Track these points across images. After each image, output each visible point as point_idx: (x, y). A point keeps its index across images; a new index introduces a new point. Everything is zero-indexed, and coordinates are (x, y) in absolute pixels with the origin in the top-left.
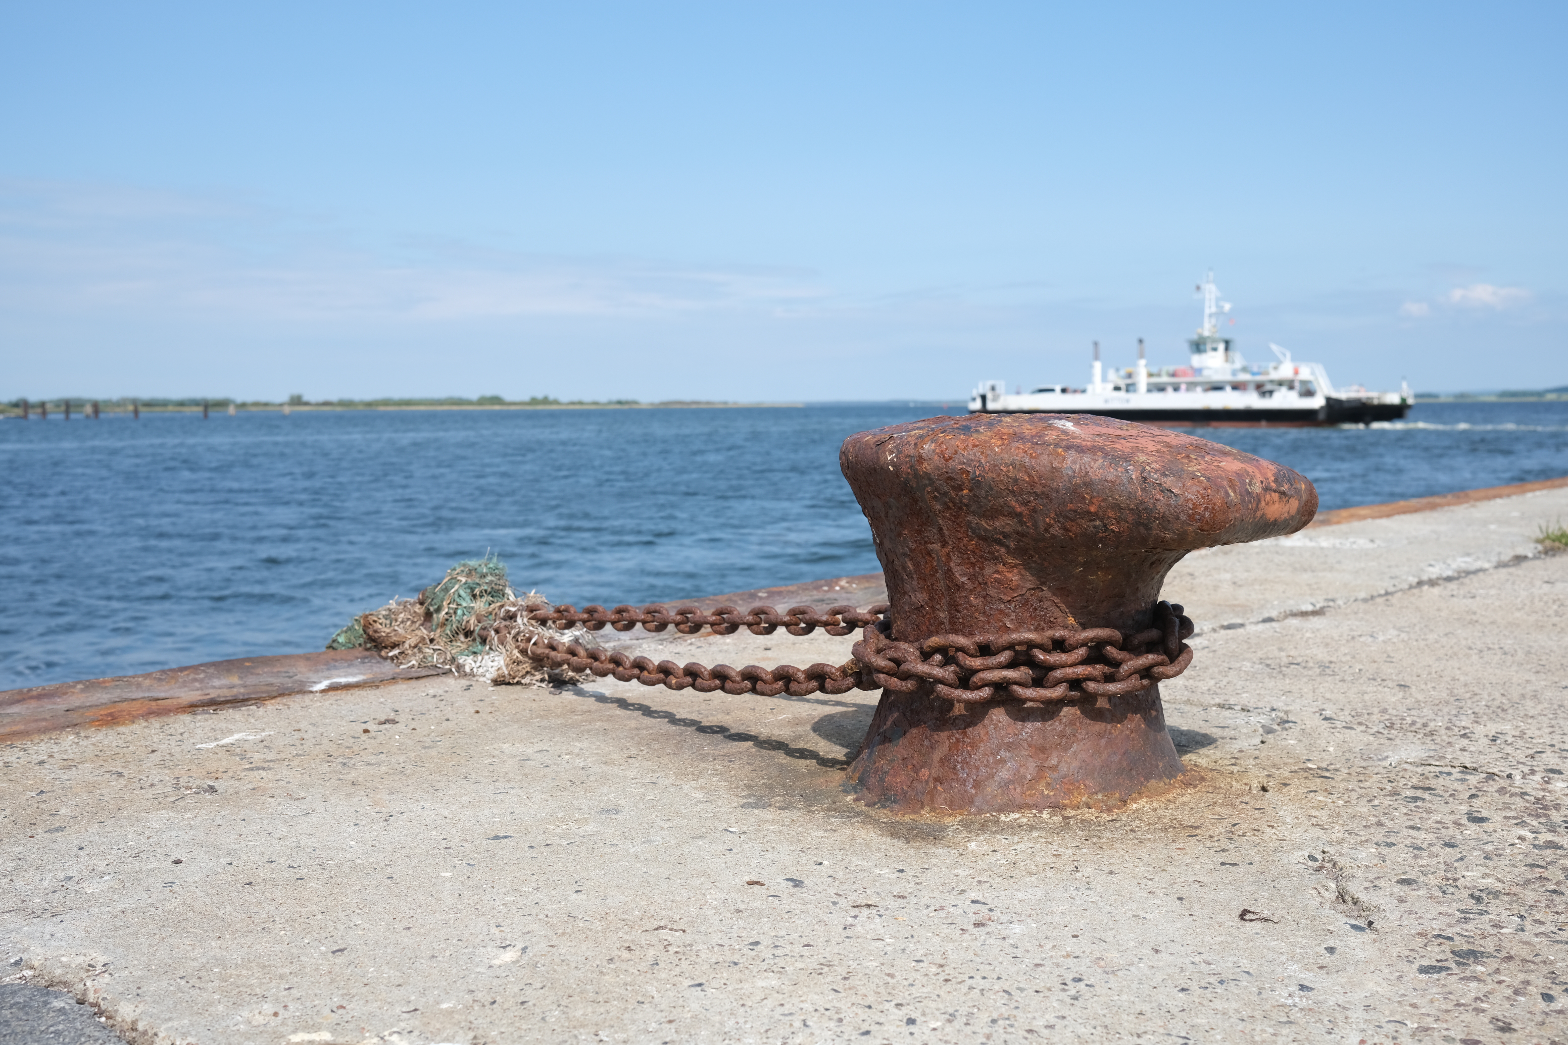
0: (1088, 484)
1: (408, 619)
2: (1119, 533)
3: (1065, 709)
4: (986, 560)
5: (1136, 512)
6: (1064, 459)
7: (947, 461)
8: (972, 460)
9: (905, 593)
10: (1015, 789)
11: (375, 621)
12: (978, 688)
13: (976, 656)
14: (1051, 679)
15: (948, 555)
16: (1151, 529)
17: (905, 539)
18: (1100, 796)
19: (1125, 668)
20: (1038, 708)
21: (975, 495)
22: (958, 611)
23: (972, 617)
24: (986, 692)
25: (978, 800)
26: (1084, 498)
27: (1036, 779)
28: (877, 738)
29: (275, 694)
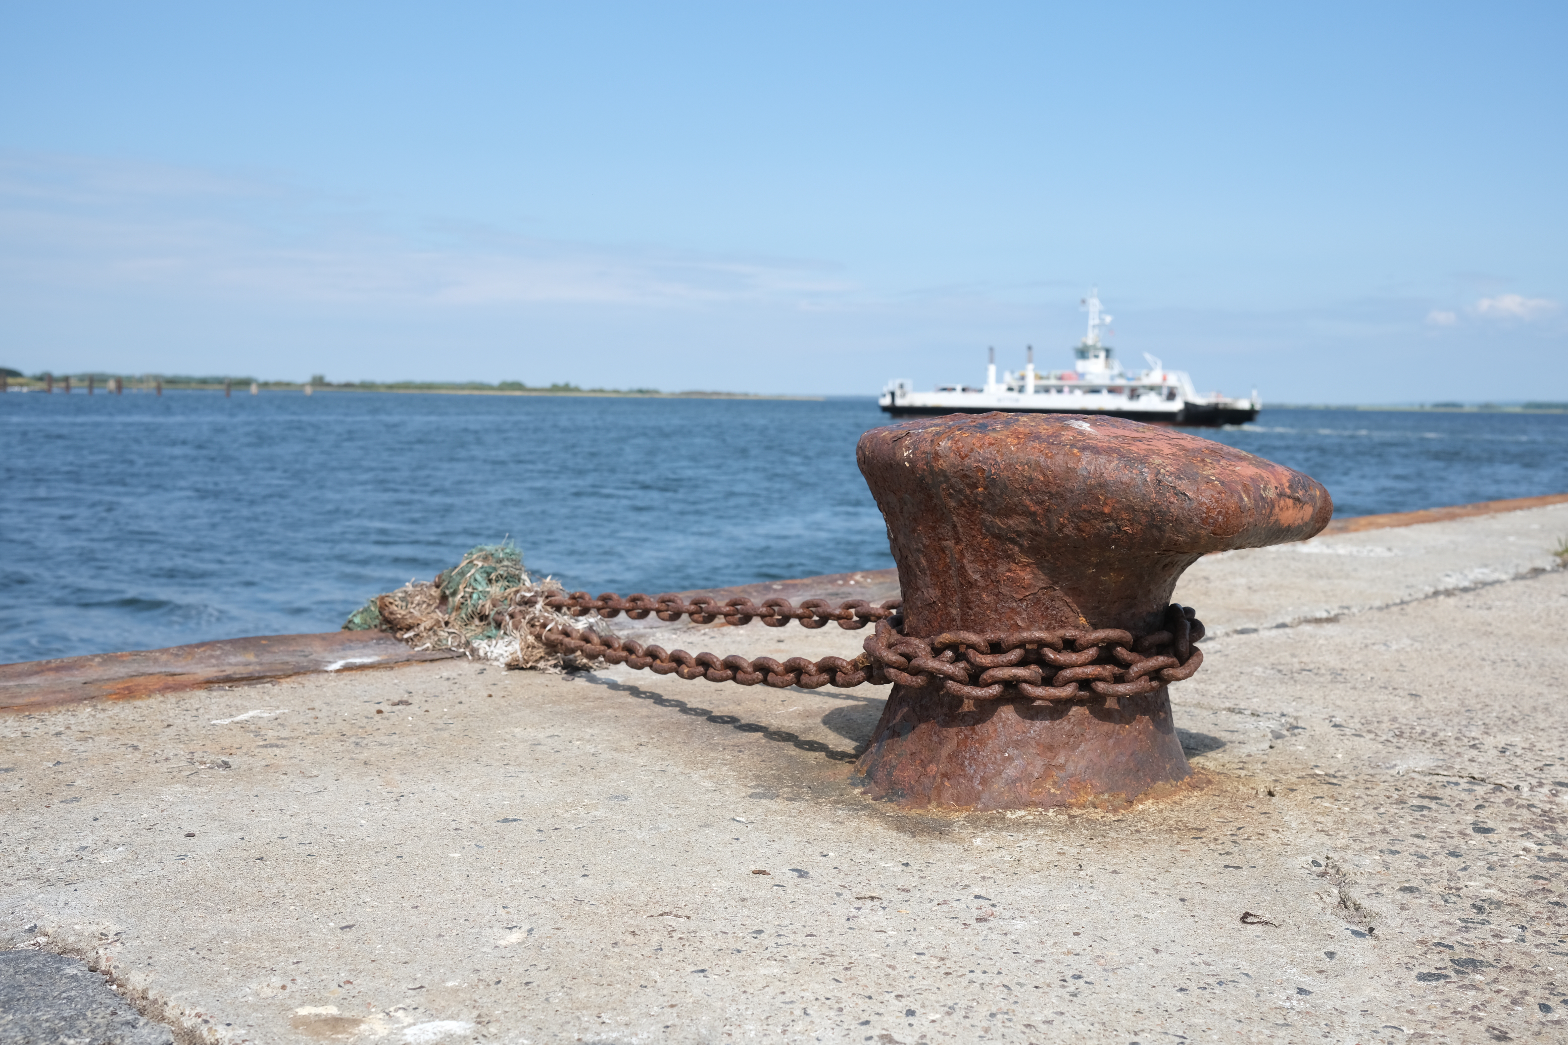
0: (1102, 485)
1: (424, 602)
2: (1132, 534)
3: (1074, 709)
4: (999, 558)
5: (1150, 514)
6: (1079, 460)
7: (963, 458)
8: (988, 458)
9: (918, 589)
10: (1022, 786)
11: (391, 603)
12: (988, 685)
13: (987, 654)
14: (1060, 678)
15: (961, 552)
16: (1164, 531)
17: (919, 535)
18: (1106, 796)
19: (1134, 670)
20: (1047, 707)
21: (989, 493)
22: (970, 608)
23: (983, 614)
24: (995, 690)
25: (985, 797)
26: (1098, 499)
27: (1043, 777)
28: (886, 732)
29: (290, 672)
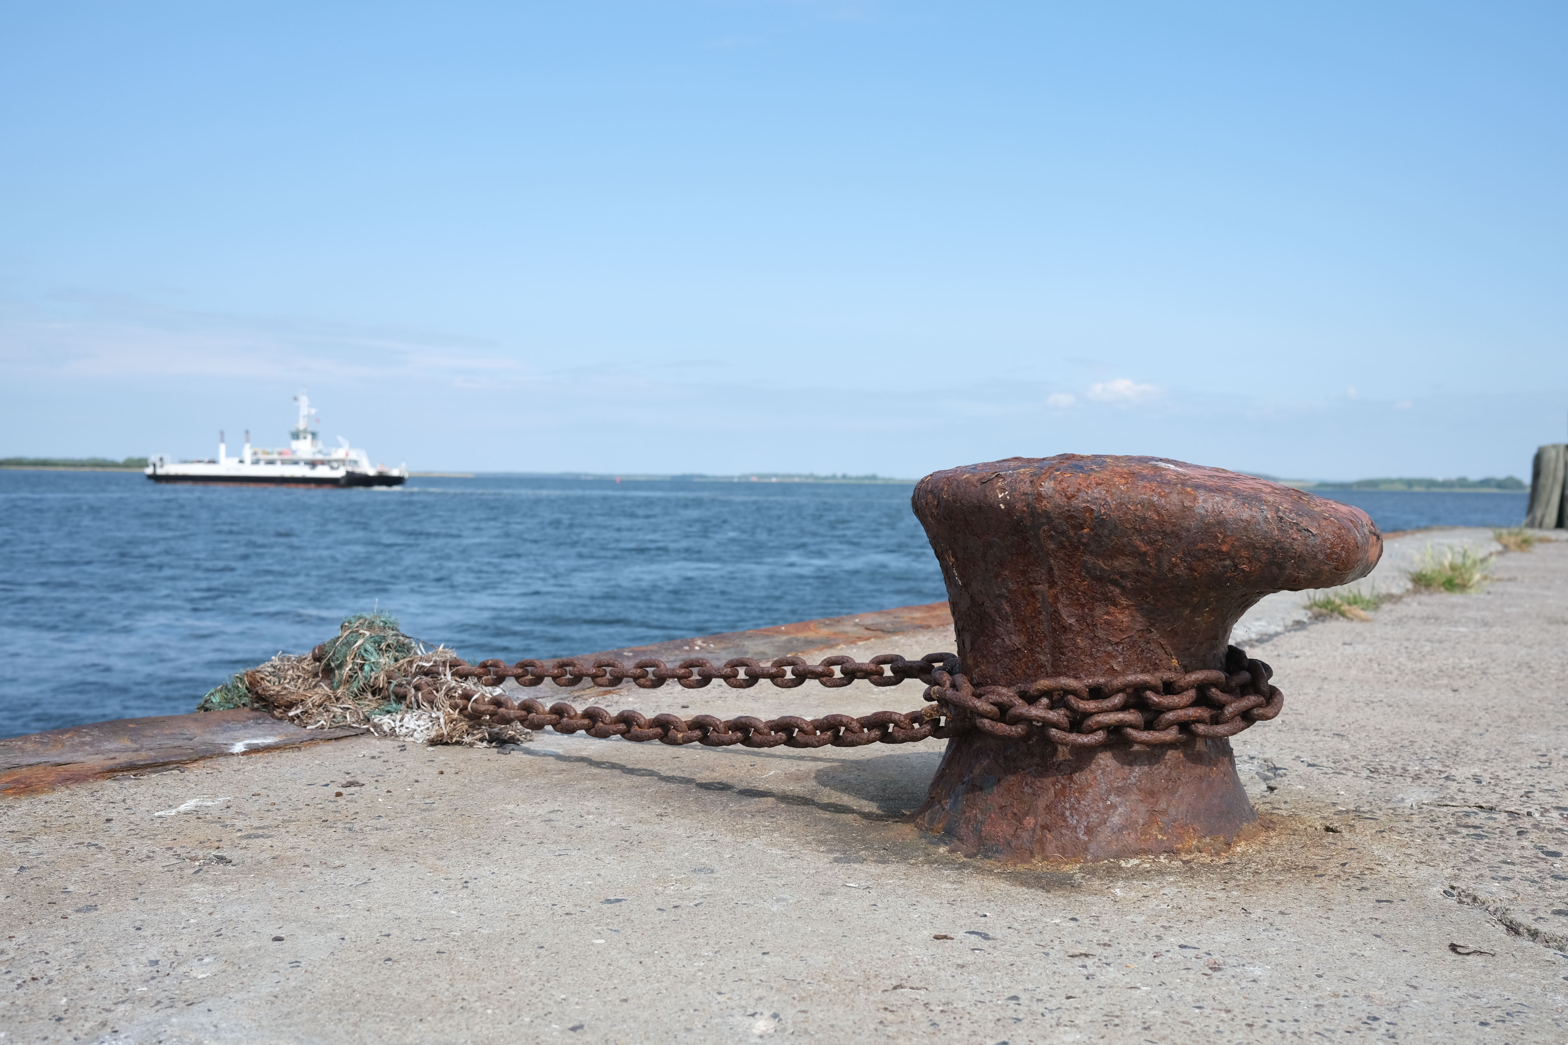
0: (1222, 523)
1: (299, 677)
2: (1250, 572)
3: (1170, 752)
4: (1097, 601)
5: (1271, 551)
6: (1195, 499)
7: (1069, 499)
8: (1097, 498)
9: (997, 636)
10: (1129, 834)
12: (1092, 731)
13: (1087, 700)
14: (1163, 721)
15: (1056, 597)
16: (1284, 568)
17: (1004, 580)
18: (1208, 840)
19: (1229, 710)
20: (1145, 752)
21: (1096, 534)
22: (1063, 654)
23: (1077, 659)
24: (1100, 736)
25: (1093, 847)
26: (1216, 537)
27: (1148, 824)
29: (195, 757)
